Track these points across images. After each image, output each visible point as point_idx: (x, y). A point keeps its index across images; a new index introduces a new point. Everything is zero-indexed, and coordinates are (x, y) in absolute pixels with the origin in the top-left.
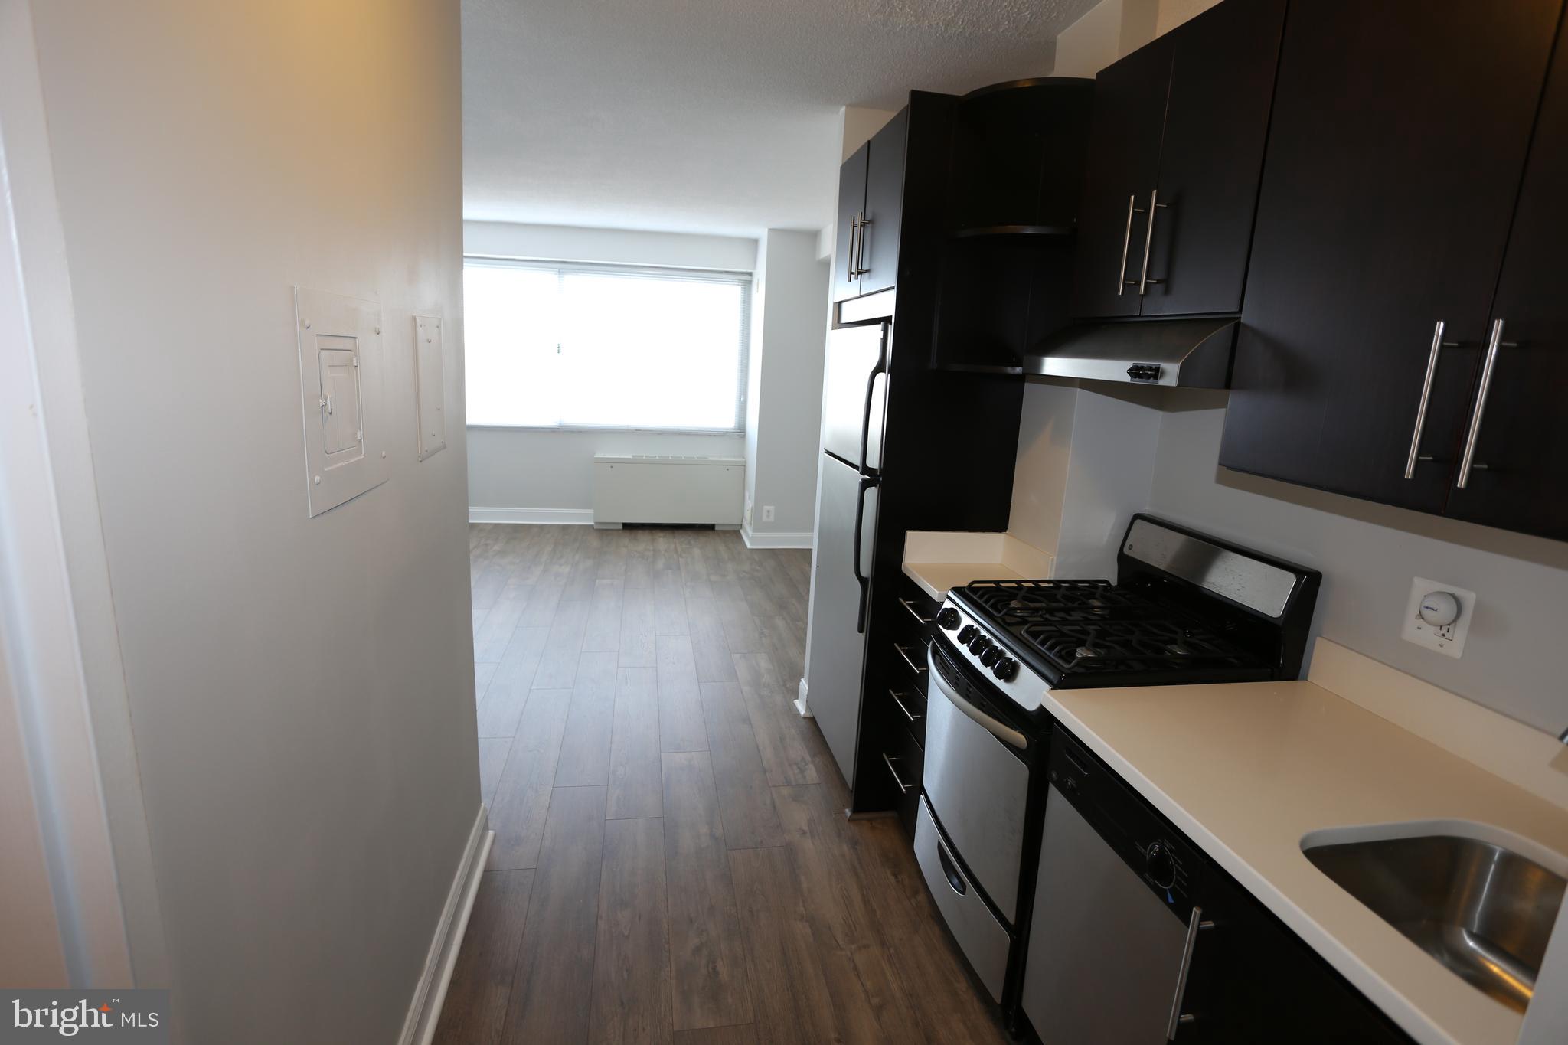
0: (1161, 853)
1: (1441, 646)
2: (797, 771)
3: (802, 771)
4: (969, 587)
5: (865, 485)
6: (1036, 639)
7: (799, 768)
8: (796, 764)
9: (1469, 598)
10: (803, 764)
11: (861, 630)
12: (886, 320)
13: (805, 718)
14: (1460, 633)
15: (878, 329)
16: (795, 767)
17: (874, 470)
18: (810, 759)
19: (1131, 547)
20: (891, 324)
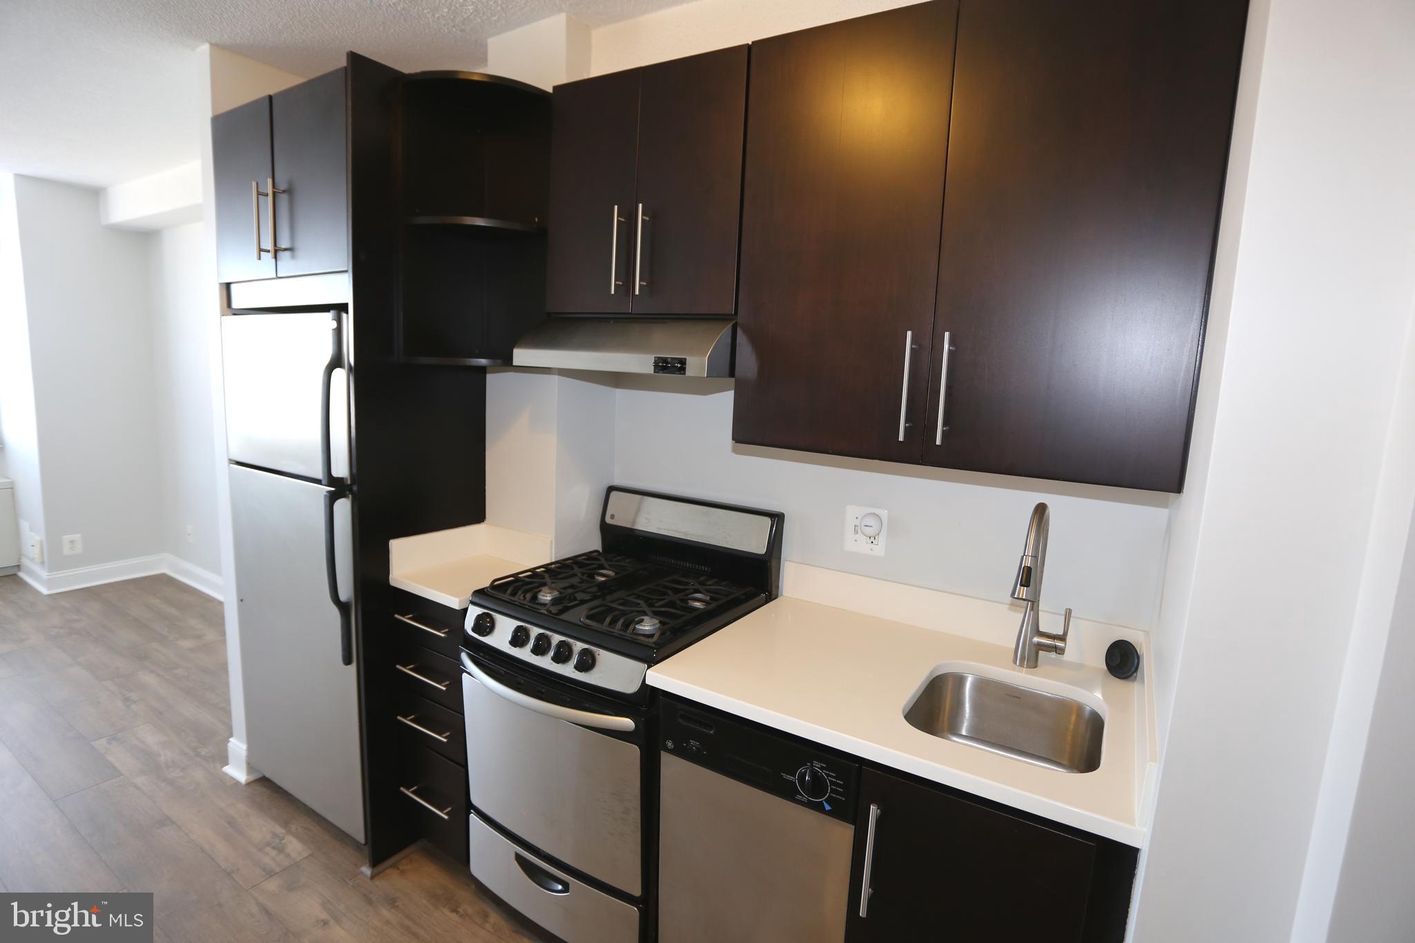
0: (814, 775)
1: (871, 550)
2: (274, 853)
3: (281, 850)
4: (493, 586)
5: (332, 498)
6: (601, 621)
7: (274, 848)
8: (268, 844)
9: (884, 513)
10: (277, 841)
11: (347, 661)
12: (341, 308)
13: (248, 784)
14: (882, 539)
15: (328, 319)
16: (268, 849)
17: (341, 480)
18: (283, 831)
19: (612, 517)
20: (347, 313)
